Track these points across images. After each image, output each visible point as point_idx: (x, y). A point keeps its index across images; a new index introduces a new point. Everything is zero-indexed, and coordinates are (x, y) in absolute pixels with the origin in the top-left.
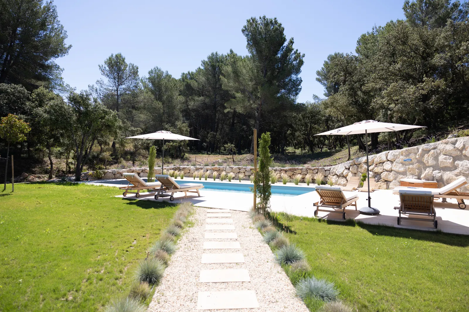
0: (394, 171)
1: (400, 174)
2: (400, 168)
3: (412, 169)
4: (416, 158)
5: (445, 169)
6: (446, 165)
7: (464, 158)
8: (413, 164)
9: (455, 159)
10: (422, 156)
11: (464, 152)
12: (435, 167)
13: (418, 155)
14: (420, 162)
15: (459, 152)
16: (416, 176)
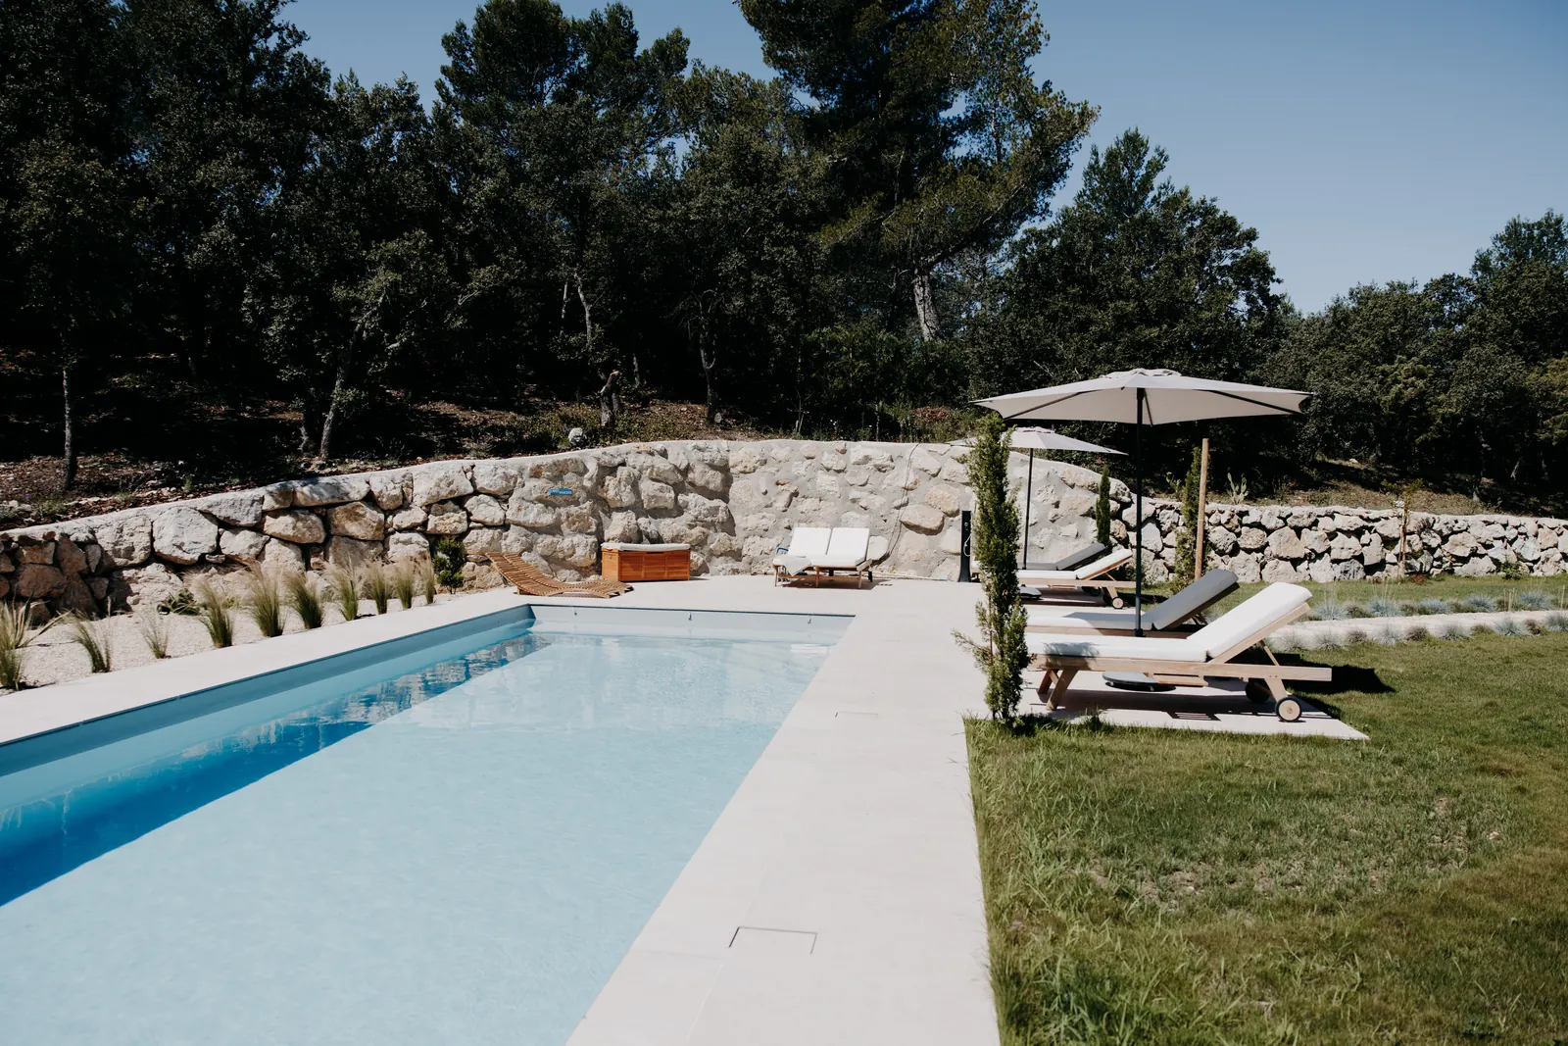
0: (518, 524)
1: (540, 533)
2: (538, 514)
3: (578, 516)
4: (584, 488)
5: (657, 513)
6: (661, 504)
7: (690, 487)
8: (577, 503)
9: (679, 488)
10: (600, 482)
11: (691, 475)
12: (638, 509)
13: (590, 479)
14: (597, 497)
15: (679, 476)
16: (590, 534)
